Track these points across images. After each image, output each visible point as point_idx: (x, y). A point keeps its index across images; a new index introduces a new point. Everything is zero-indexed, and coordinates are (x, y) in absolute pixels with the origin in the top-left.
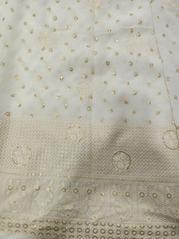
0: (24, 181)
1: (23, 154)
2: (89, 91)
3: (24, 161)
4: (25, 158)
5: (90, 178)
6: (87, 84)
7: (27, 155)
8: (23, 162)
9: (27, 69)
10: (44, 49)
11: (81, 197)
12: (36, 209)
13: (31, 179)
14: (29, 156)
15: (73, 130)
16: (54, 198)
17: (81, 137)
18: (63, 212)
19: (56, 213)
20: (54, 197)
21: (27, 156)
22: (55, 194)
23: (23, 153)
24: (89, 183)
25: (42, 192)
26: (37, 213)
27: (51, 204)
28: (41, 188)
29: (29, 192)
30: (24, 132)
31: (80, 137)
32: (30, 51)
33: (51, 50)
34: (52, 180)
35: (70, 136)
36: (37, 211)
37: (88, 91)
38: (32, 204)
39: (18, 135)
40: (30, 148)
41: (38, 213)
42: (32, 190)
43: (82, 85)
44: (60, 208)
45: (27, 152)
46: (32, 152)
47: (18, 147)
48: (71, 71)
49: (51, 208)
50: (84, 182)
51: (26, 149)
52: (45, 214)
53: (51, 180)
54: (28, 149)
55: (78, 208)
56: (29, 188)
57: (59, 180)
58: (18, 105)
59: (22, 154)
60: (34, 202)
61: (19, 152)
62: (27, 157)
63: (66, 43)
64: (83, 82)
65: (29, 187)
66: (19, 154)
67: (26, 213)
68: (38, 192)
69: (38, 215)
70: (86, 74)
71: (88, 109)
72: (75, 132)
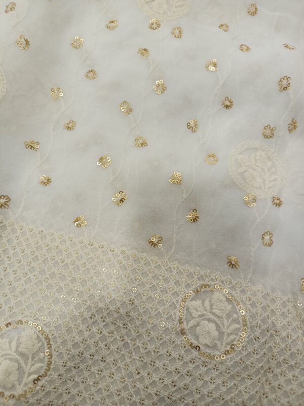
1: (20, 354)
2: (274, 180)
3: (20, 381)
4: (27, 369)
6: (269, 159)
7: (33, 358)
8: (16, 383)
9: (91, 74)
10: (156, 26)
14: (39, 365)
15: (207, 303)
17: (232, 337)
21: (33, 365)
23: (20, 349)
30: (42, 272)
31: (229, 335)
32: (112, 25)
33: (178, 33)
35: (196, 326)
37: (269, 182)
39: (20, 279)
40: (50, 336)
43: (253, 155)
45: (36, 348)
46: (54, 353)
47: (10, 323)
48: (227, 107)
51: (35, 336)
54: (43, 338)
58: (43, 177)
59: (17, 351)
61: (10, 342)
62: (33, 369)
63: (222, 25)
64: (256, 149)
66: (10, 352)
70: (272, 127)
71: (263, 238)
72: (214, 314)
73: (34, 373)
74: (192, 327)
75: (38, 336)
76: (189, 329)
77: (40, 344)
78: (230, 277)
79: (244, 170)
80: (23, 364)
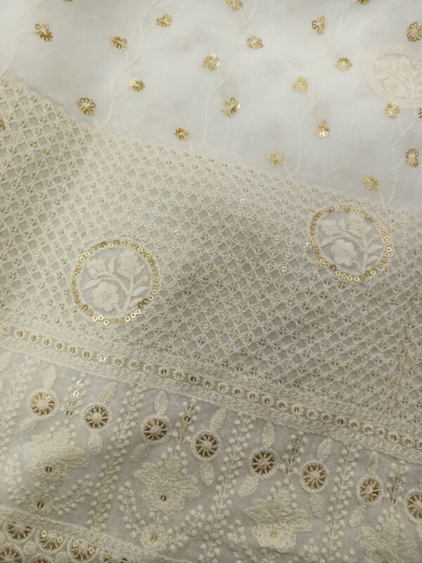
0: (106, 388)
1: (120, 276)
3: (121, 305)
4: (129, 292)
5: (381, 432)
6: (414, 67)
7: (135, 282)
8: (117, 306)
11: (332, 504)
12: (133, 513)
13: (136, 385)
14: (143, 289)
15: (342, 223)
16: (218, 488)
17: (374, 258)
18: (250, 552)
19: (217, 551)
20: (220, 483)
21: (136, 288)
22: (223, 469)
23: (119, 271)
24: (374, 453)
25: (170, 449)
26: (134, 534)
27: (200, 507)
28: (168, 434)
29: (117, 440)
30: (141, 188)
31: (370, 255)
34: (224, 411)
35: (330, 245)
36: (135, 526)
38: (122, 489)
39: (113, 196)
40: (155, 259)
41: (139, 535)
42: (130, 433)
43: (395, 62)
44: (239, 534)
45: (139, 271)
47: (104, 243)
48: (363, 1)
49: (200, 524)
50: (355, 446)
51: (136, 258)
52: (168, 546)
53: (219, 408)
54: (145, 260)
55: (316, 549)
56: (119, 420)
57: (254, 417)
59: (115, 273)
60: (128, 484)
61: (107, 264)
62: (137, 292)
64: (399, 56)
65: (122, 415)
66: (107, 273)
67: (89, 522)
68: (152, 447)
69: (137, 541)
70: (419, 25)
71: (407, 156)
72: (351, 234)
73: (139, 296)
74: (326, 246)
75: (139, 258)
76: (323, 248)
77: (143, 267)
78: (368, 199)
79: (383, 77)
80: (124, 287)
